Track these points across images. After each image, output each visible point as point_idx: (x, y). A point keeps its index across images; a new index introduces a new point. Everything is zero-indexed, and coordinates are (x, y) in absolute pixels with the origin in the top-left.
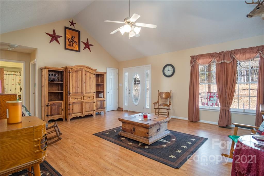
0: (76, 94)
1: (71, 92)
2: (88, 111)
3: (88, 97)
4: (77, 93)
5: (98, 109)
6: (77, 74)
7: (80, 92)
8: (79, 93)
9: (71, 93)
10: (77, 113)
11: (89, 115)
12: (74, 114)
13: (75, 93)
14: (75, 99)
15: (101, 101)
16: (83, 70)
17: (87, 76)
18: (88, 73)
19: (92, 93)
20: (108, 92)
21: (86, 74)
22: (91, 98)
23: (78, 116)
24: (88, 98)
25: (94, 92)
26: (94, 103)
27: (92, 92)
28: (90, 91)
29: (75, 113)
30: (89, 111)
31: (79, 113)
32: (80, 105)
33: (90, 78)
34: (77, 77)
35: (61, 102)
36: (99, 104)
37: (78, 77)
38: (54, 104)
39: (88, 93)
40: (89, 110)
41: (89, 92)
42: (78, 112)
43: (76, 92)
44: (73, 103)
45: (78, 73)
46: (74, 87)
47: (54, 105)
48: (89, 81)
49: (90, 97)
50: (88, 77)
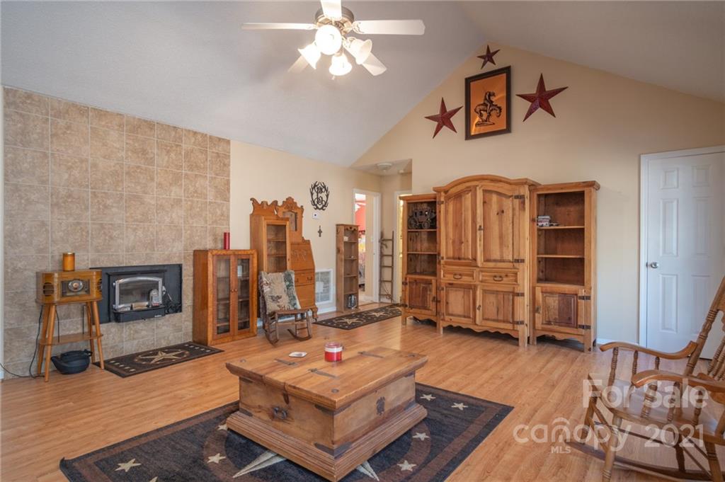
0: (457, 261)
1: (443, 254)
2: (493, 318)
3: (494, 274)
4: (459, 259)
5: (549, 323)
6: (458, 205)
7: (466, 257)
8: (464, 259)
9: (443, 258)
10: (459, 316)
11: (498, 333)
12: (452, 317)
13: (454, 258)
14: (455, 275)
15: (564, 295)
16: (476, 190)
17: (491, 206)
18: (495, 198)
19: (510, 262)
20: (654, 265)
21: (487, 200)
22: (505, 279)
23: (464, 327)
24: (495, 276)
25: (516, 257)
26: (518, 299)
27: (511, 259)
28: (502, 256)
29: (452, 315)
30: (497, 321)
31: (465, 317)
32: (469, 297)
33: (503, 212)
34: (458, 213)
35: (431, 280)
36: (556, 304)
37: (462, 214)
38: (416, 281)
39: (495, 261)
40: (495, 317)
41: (499, 258)
42: (461, 313)
43: (456, 256)
44: (448, 285)
45: (461, 202)
46: (451, 241)
47: (416, 284)
48: (497, 223)
49: (503, 275)
50: (494, 208)
